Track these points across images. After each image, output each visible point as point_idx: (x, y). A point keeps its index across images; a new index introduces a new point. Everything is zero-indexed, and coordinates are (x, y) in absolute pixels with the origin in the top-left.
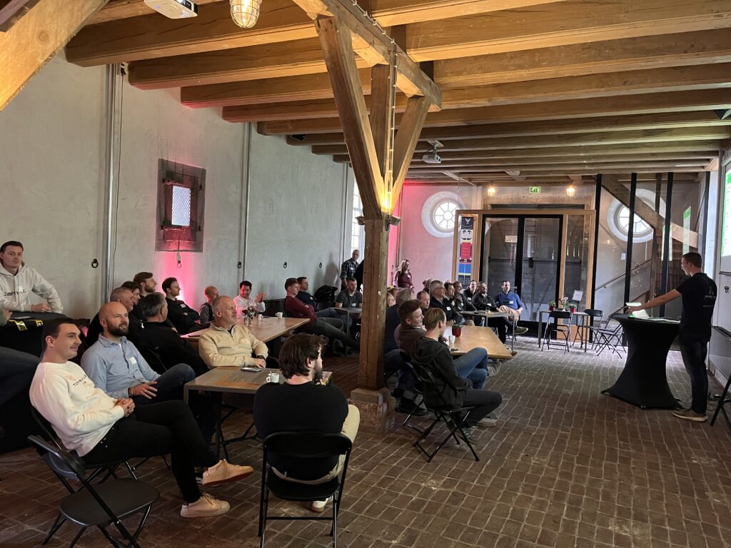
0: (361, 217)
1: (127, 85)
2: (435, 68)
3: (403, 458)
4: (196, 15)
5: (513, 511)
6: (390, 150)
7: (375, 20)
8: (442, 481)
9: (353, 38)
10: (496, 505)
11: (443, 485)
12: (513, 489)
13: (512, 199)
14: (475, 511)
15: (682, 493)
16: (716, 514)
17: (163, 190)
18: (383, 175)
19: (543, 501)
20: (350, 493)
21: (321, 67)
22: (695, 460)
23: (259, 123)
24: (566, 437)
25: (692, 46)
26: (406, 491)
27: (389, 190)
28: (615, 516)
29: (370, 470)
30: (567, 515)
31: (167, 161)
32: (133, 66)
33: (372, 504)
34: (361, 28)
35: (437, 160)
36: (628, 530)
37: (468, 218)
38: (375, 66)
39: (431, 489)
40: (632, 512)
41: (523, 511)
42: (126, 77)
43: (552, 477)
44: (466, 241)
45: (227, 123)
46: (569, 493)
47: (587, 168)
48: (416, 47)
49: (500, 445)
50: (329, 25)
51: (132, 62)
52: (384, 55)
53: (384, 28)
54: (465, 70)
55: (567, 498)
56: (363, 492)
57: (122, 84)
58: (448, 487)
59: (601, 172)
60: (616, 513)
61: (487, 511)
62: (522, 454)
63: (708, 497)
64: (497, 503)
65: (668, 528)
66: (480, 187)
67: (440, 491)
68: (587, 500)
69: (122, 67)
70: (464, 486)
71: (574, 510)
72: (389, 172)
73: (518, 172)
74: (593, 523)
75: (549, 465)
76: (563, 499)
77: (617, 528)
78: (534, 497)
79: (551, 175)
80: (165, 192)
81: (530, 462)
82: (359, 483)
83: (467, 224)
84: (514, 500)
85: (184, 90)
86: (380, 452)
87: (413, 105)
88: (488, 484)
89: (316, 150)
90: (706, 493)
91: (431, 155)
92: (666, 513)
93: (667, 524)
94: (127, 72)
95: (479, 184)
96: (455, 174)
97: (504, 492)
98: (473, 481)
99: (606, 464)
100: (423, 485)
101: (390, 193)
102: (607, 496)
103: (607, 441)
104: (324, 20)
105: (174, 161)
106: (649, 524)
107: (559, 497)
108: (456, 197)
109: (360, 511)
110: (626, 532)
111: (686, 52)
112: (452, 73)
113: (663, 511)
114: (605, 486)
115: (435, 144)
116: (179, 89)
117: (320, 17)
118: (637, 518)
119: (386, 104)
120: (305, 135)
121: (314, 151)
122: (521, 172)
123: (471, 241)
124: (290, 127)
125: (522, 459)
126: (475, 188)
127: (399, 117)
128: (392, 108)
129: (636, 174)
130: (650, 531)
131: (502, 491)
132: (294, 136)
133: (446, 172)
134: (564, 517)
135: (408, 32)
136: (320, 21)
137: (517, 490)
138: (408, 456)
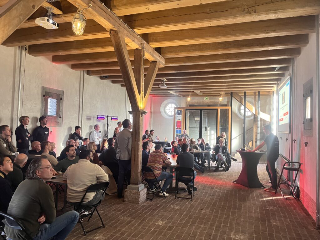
0: (131, 111)
1: (28, 55)
2: (161, 50)
3: (149, 213)
4: (58, 28)
5: (193, 232)
6: (142, 84)
7: (135, 31)
8: (165, 222)
9: (125, 39)
10: (186, 230)
11: (166, 223)
12: (194, 223)
13: (197, 102)
14: (177, 233)
15: (261, 221)
16: (274, 229)
17: (44, 100)
18: (140, 94)
19: (206, 227)
20: (126, 229)
21: (112, 49)
22: (268, 208)
23: (88, 71)
24: (217, 201)
25: (260, 43)
26: (150, 227)
27: (142, 100)
28: (234, 231)
29: (134, 219)
30: (215, 232)
31: (46, 87)
32: (30, 47)
33: (134, 233)
34: (129, 35)
35: (165, 87)
36: (238, 237)
37: (179, 110)
38: (136, 49)
39: (160, 225)
40: (241, 230)
41: (197, 232)
42: (27, 51)
43: (210, 217)
44: (179, 120)
45: (73, 70)
46: (216, 223)
47: (226, 90)
48: (152, 42)
49: (190, 206)
50: (115, 33)
51: (30, 45)
52: (139, 45)
53: (138, 34)
54: (173, 51)
55: (215, 225)
56: (131, 228)
57: (25, 55)
58: (167, 224)
59: (232, 91)
60: (234, 230)
61: (182, 233)
62: (199, 209)
63: (271, 222)
64: (187, 229)
65: (254, 235)
66: (184, 97)
67: (164, 226)
68: (223, 226)
69: (26, 47)
70: (174, 223)
71: (217, 230)
72: (142, 93)
73: (199, 91)
74: (225, 235)
75: (209, 213)
76: (214, 226)
77: (234, 236)
78: (202, 226)
79: (212, 92)
80: (45, 101)
81: (202, 212)
82: (129, 225)
83: (179, 113)
84: (194, 227)
85: (53, 57)
86: (139, 211)
87: (152, 65)
88: (184, 222)
89: (113, 82)
90: (271, 221)
91: (162, 85)
92: (254, 230)
93: (254, 233)
94: (27, 49)
95: (184, 96)
96: (173, 92)
97: (190, 224)
98: (178, 221)
99: (232, 211)
100: (157, 224)
101: (143, 101)
102: (231, 224)
103: (233, 202)
104: (113, 31)
105: (49, 87)
106: (247, 234)
107: (212, 225)
108: (174, 101)
109: (129, 236)
110: (237, 238)
111: (258, 46)
112: (168, 52)
113: (253, 228)
114: (231, 220)
115: (164, 80)
116: (51, 57)
117: (111, 30)
118: (242, 232)
119: (140, 65)
120: (108, 76)
121: (112, 83)
122: (200, 91)
123: (181, 120)
124: (102, 73)
125: (199, 211)
126: (182, 97)
127: (146, 69)
128: (143, 66)
129: (246, 92)
130: (247, 237)
131: (189, 224)
132: (103, 76)
133: (169, 91)
134: (213, 233)
135: (149, 36)
136: (111, 32)
137: (196, 223)
138: (151, 212)
